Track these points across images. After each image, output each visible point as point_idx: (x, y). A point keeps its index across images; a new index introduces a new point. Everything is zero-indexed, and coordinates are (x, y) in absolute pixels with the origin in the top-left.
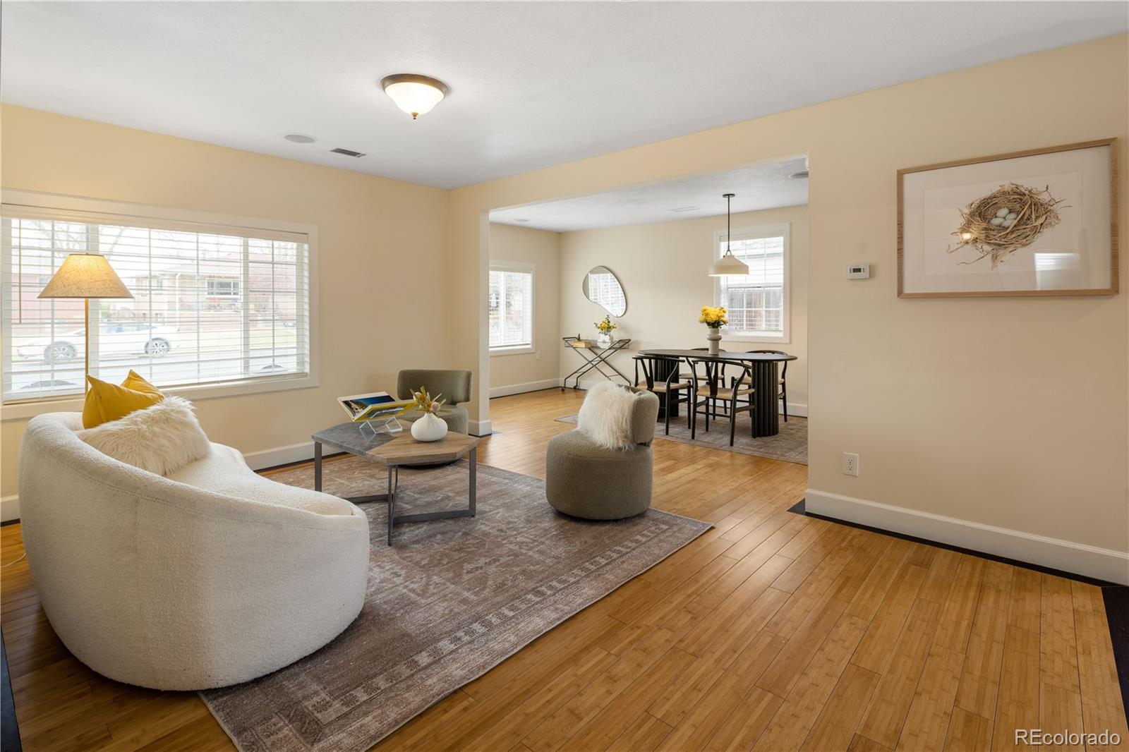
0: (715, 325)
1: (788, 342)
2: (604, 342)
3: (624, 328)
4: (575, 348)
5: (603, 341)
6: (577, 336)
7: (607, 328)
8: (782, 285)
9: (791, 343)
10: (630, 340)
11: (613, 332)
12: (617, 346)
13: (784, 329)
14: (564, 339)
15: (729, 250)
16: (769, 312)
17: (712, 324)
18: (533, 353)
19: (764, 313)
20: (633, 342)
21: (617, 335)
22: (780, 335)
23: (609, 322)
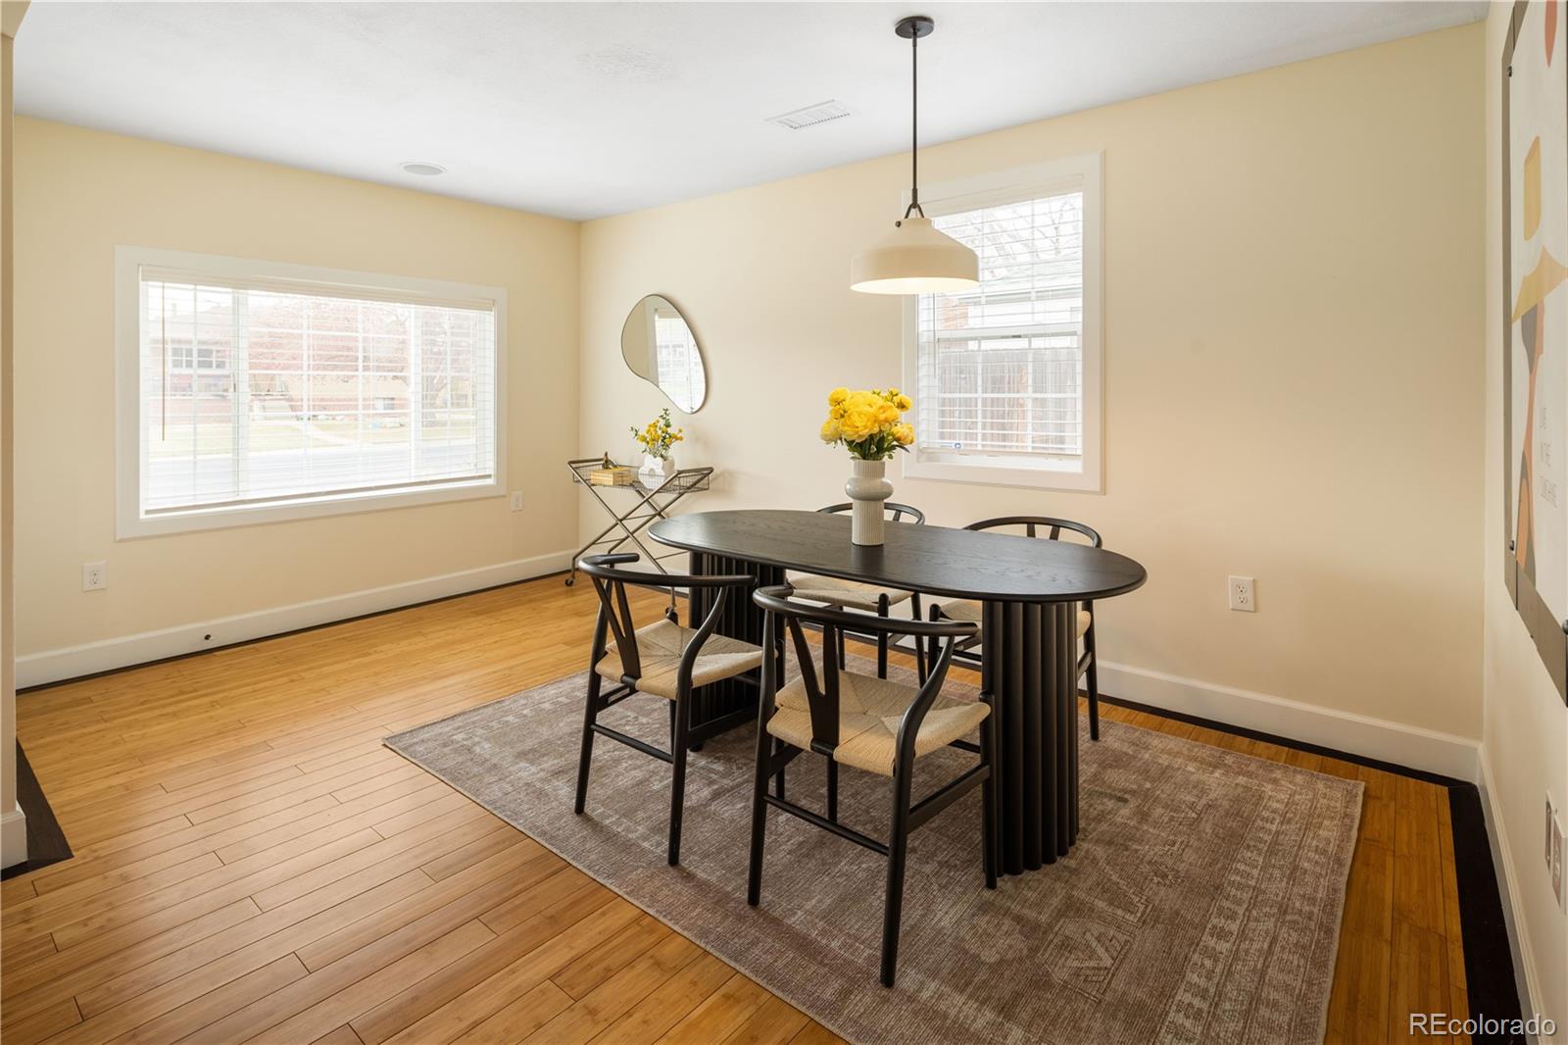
0: (872, 447)
1: (1097, 487)
2: (652, 474)
3: (701, 439)
4: (590, 486)
5: (652, 470)
6: (602, 456)
7: (661, 440)
8: (1079, 328)
9: (1104, 491)
10: (711, 470)
11: (675, 451)
12: (686, 481)
13: (1084, 448)
14: (570, 463)
15: (915, 205)
16: (1043, 402)
17: (861, 445)
18: (504, 496)
19: (1029, 405)
20: (722, 474)
21: (682, 456)
22: (1075, 467)
23: (668, 426)
